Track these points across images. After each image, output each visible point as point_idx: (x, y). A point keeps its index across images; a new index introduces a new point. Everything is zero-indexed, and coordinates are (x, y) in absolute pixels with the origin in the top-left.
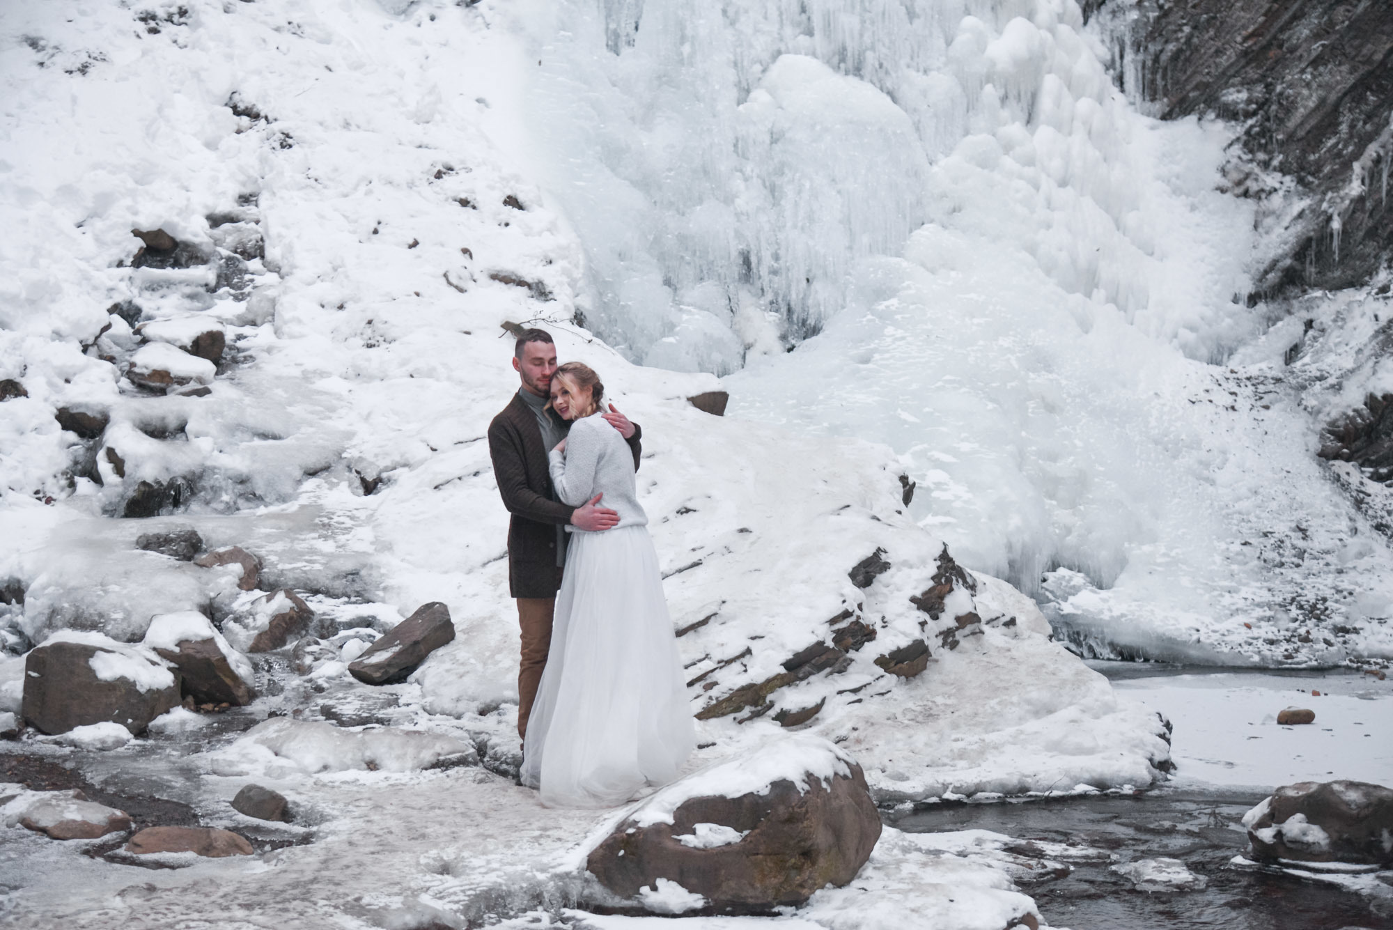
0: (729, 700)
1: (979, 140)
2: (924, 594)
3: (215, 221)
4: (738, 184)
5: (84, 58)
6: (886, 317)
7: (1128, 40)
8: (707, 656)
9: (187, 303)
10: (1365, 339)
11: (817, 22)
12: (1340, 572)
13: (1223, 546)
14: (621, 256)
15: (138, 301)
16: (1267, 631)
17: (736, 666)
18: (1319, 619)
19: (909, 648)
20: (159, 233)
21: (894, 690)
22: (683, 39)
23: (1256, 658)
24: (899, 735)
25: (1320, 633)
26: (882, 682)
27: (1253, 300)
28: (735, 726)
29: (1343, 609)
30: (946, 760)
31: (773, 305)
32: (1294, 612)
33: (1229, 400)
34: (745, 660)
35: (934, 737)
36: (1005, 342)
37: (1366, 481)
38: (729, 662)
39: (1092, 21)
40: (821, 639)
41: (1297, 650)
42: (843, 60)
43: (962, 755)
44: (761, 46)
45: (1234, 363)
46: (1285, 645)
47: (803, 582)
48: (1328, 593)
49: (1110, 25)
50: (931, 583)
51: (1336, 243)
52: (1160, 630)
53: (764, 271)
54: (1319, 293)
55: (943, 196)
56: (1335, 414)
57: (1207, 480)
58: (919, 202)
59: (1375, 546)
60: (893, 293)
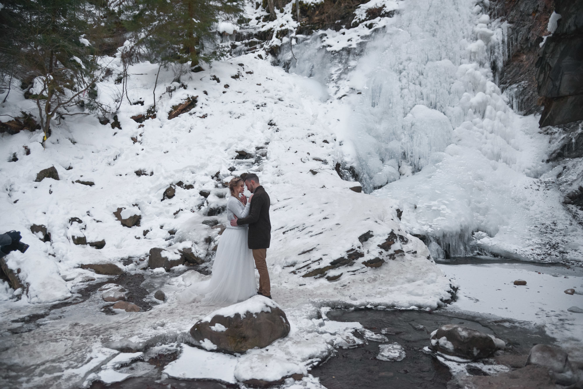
0: (312, 272)
1: (467, 123)
2: (383, 244)
3: (258, 148)
4: (403, 136)
5: (239, 115)
6: (438, 167)
7: (514, 96)
8: (310, 260)
9: (246, 167)
10: (581, 171)
11: (425, 97)
12: (564, 236)
13: (529, 227)
14: (369, 154)
15: (235, 167)
16: (538, 251)
17: (317, 263)
18: (555, 249)
19: (374, 260)
20: (243, 152)
21: (368, 271)
22: (390, 103)
23: (532, 259)
24: (360, 286)
25: (554, 253)
26: (364, 269)
27: (548, 161)
28: (314, 279)
29: (564, 246)
30: (373, 295)
31: (411, 165)
32: (548, 246)
33: (537, 188)
34: (320, 261)
35: (371, 287)
36: (469, 173)
37: (578, 210)
38: (315, 262)
39: (504, 92)
40: (342, 256)
41: (546, 258)
42: (431, 105)
43: (379, 293)
44: (410, 103)
45: (541, 178)
46: (543, 256)
47: (345, 240)
48: (559, 241)
49: (509, 93)
50: (385, 241)
51: (573, 145)
52: (505, 249)
53: (409, 156)
54: (568, 159)
55: (456, 137)
56: (569, 192)
57: (527, 209)
58: (450, 139)
59: (578, 229)
60: (441, 161)
